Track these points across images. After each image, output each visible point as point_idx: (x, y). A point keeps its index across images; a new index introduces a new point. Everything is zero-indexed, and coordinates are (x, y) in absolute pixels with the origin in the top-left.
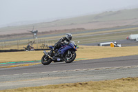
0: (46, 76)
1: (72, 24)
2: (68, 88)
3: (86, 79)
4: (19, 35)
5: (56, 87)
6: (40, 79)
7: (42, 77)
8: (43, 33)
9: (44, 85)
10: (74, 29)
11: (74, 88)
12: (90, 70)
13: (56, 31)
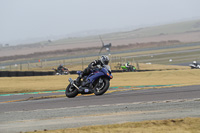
0: (122, 109)
1: (162, 34)
2: (155, 127)
3: (182, 114)
4: (84, 50)
5: (137, 125)
6: (114, 114)
7: (117, 110)
8: (119, 47)
9: (120, 123)
10: (165, 42)
11: (164, 127)
12: (187, 101)
13: (138, 44)
